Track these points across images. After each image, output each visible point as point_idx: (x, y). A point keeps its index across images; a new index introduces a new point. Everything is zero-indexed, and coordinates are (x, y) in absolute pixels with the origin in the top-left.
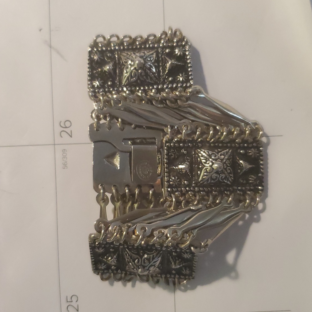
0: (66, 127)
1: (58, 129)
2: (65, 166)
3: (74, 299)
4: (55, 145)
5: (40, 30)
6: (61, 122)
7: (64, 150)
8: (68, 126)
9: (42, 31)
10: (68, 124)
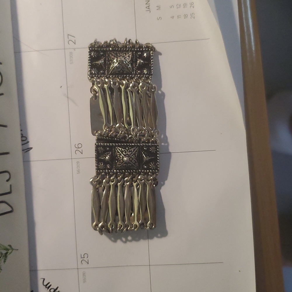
0: (79, 148)
1: (74, 149)
2: (79, 172)
3: (86, 256)
4: (72, 159)
5: (61, 87)
6: (75, 144)
7: (78, 162)
8: (80, 147)
9: (62, 87)
10: (80, 146)
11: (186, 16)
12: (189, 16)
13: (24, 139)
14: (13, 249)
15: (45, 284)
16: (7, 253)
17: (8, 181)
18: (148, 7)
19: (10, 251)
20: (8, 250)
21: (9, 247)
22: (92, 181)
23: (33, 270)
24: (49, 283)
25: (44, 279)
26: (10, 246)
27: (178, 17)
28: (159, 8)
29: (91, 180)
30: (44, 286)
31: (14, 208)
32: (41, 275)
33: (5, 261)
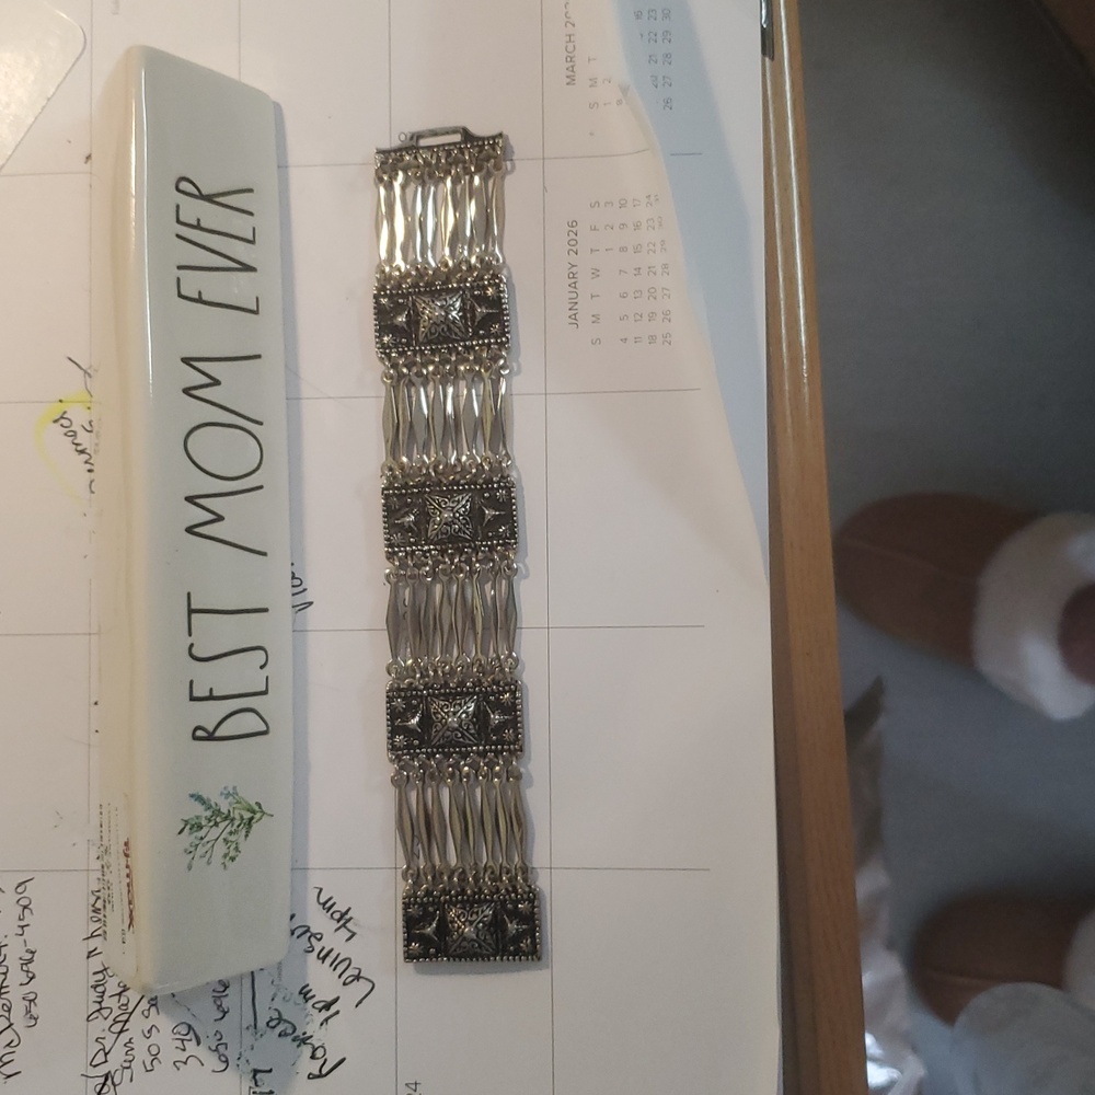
11: (652, 339)
12: (660, 340)
13: (297, 582)
14: (263, 813)
15: (322, 901)
16: (251, 819)
17: (262, 667)
18: (574, 317)
19: (258, 816)
20: (254, 812)
21: (257, 808)
22: (390, 573)
23: (299, 869)
24: (330, 899)
25: (321, 890)
26: (258, 804)
27: (637, 340)
28: (596, 319)
29: (388, 571)
30: (320, 903)
31: (270, 725)
32: (315, 879)
33: (247, 836)
